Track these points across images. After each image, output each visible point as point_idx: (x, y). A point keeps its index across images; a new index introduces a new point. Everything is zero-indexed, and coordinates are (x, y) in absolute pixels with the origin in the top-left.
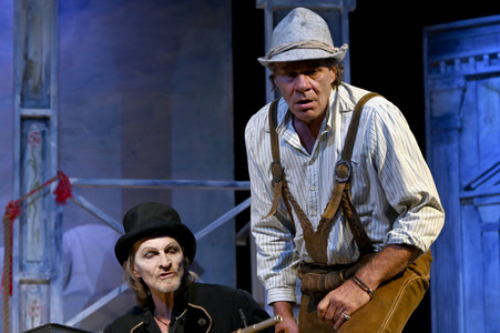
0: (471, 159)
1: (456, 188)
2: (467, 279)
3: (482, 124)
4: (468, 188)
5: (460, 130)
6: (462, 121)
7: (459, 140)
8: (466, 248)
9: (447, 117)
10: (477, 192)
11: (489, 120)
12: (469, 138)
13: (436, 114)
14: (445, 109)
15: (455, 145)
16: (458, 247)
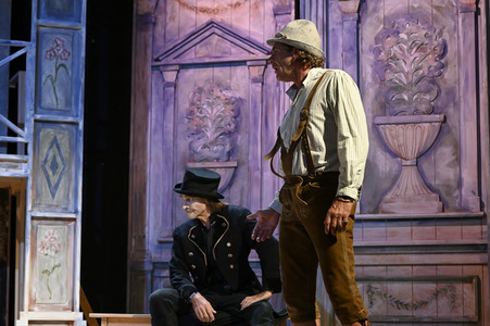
0: (160, 42)
1: (150, 59)
2: (154, 116)
3: (168, 21)
4: (157, 60)
5: (155, 24)
6: (156, 18)
7: (153, 30)
8: (154, 97)
9: (147, 15)
10: (162, 63)
11: (173, 19)
12: (159, 28)
13: (140, 13)
14: (146, 10)
15: (151, 33)
16: (149, 96)
